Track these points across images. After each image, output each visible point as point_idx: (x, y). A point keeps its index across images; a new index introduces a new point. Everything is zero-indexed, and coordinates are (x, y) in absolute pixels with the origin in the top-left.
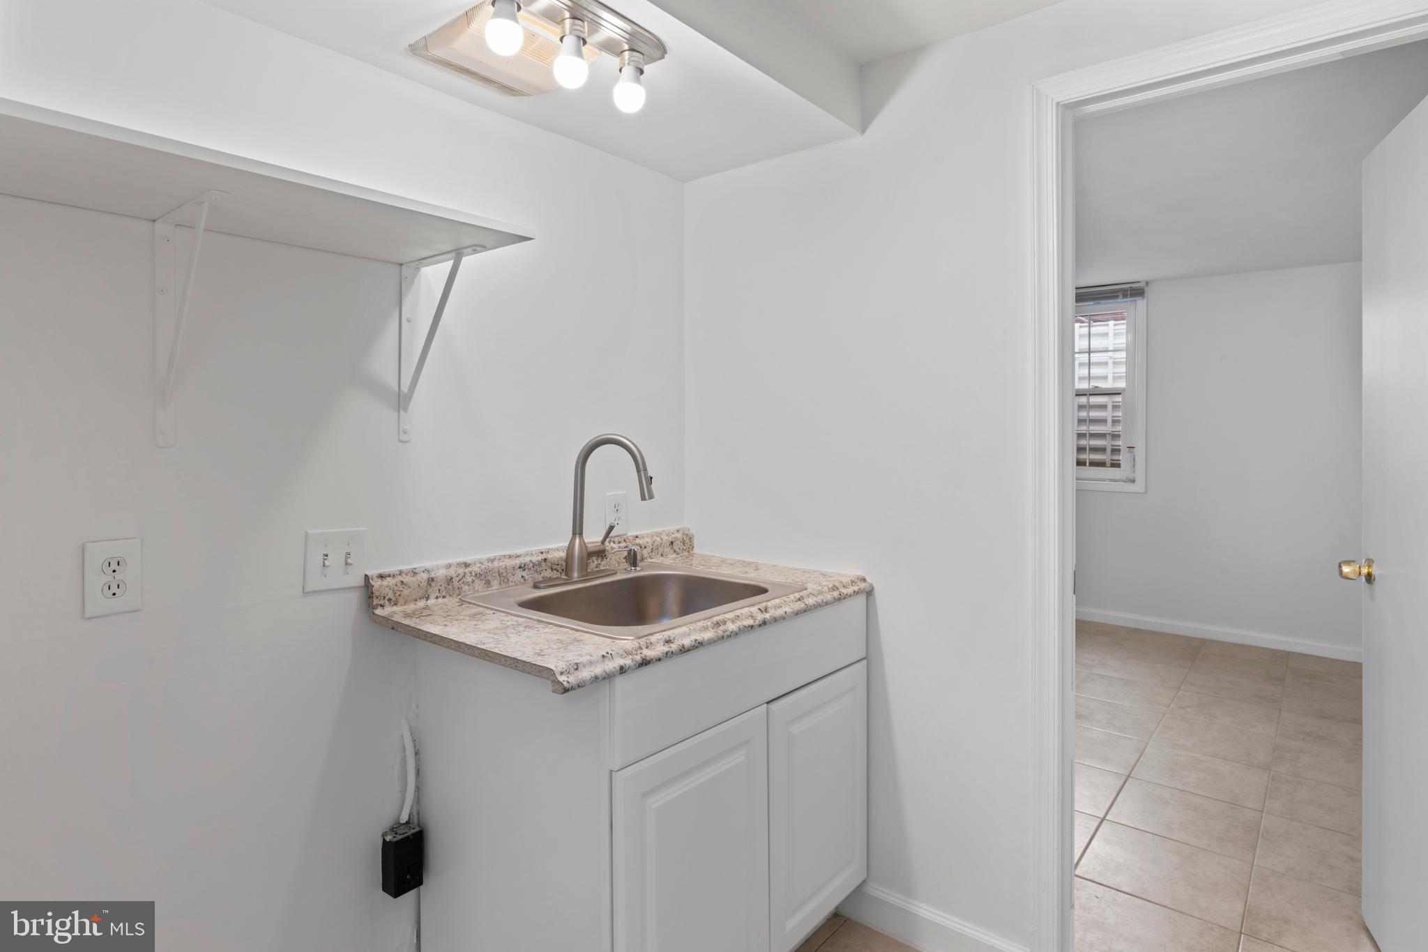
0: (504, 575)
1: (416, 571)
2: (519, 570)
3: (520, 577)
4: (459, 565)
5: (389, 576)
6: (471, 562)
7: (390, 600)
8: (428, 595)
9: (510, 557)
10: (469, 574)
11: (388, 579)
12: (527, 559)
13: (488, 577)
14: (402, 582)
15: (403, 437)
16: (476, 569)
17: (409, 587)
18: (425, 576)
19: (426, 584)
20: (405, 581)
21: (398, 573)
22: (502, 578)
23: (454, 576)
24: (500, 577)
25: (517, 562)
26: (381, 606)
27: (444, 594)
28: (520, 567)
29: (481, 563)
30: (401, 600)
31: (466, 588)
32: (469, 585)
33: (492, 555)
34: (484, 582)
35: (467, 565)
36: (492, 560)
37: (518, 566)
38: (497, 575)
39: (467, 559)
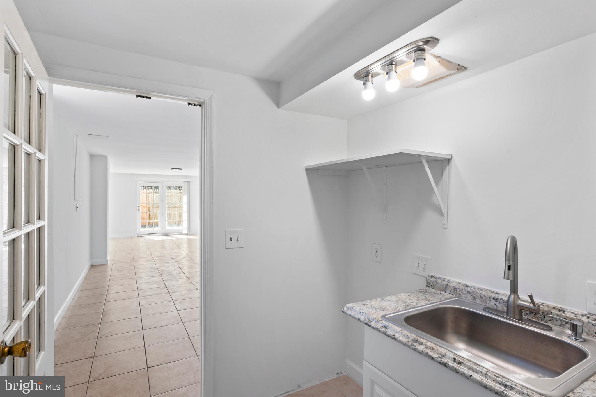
0: (484, 298)
1: (445, 280)
2: (493, 300)
3: (494, 304)
4: (464, 285)
5: (435, 277)
6: (470, 286)
7: (431, 286)
8: (446, 291)
9: (492, 292)
10: (464, 290)
11: (434, 278)
12: (500, 297)
13: (474, 296)
14: (436, 281)
15: (445, 227)
16: (469, 289)
17: (439, 284)
18: (446, 283)
19: (445, 286)
20: (437, 281)
21: (438, 278)
22: (483, 300)
23: (457, 288)
24: (481, 299)
25: (493, 295)
26: (429, 287)
27: (452, 293)
28: (494, 299)
29: (475, 289)
30: (435, 288)
31: (462, 295)
32: (464, 295)
33: (482, 287)
34: (472, 297)
35: (467, 286)
36: (480, 289)
37: (493, 298)
38: (479, 296)
39: (469, 284)
